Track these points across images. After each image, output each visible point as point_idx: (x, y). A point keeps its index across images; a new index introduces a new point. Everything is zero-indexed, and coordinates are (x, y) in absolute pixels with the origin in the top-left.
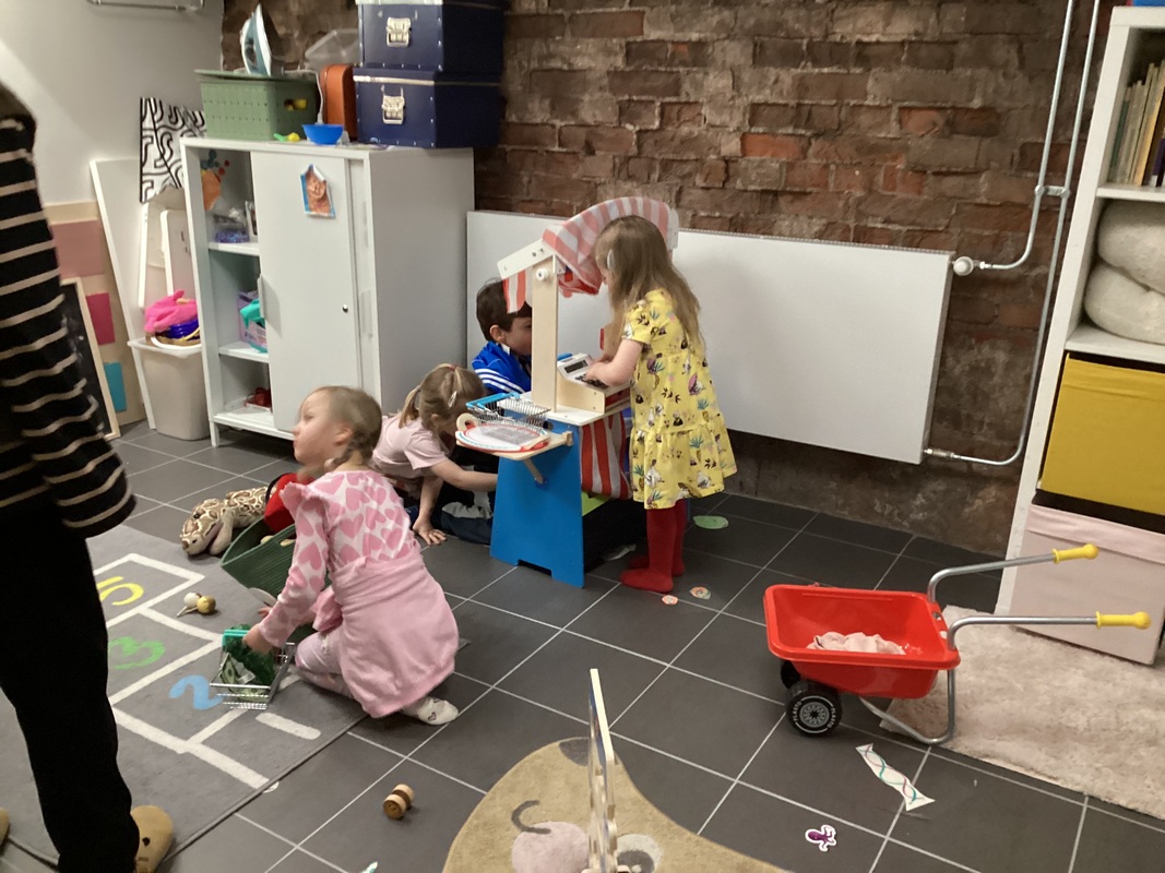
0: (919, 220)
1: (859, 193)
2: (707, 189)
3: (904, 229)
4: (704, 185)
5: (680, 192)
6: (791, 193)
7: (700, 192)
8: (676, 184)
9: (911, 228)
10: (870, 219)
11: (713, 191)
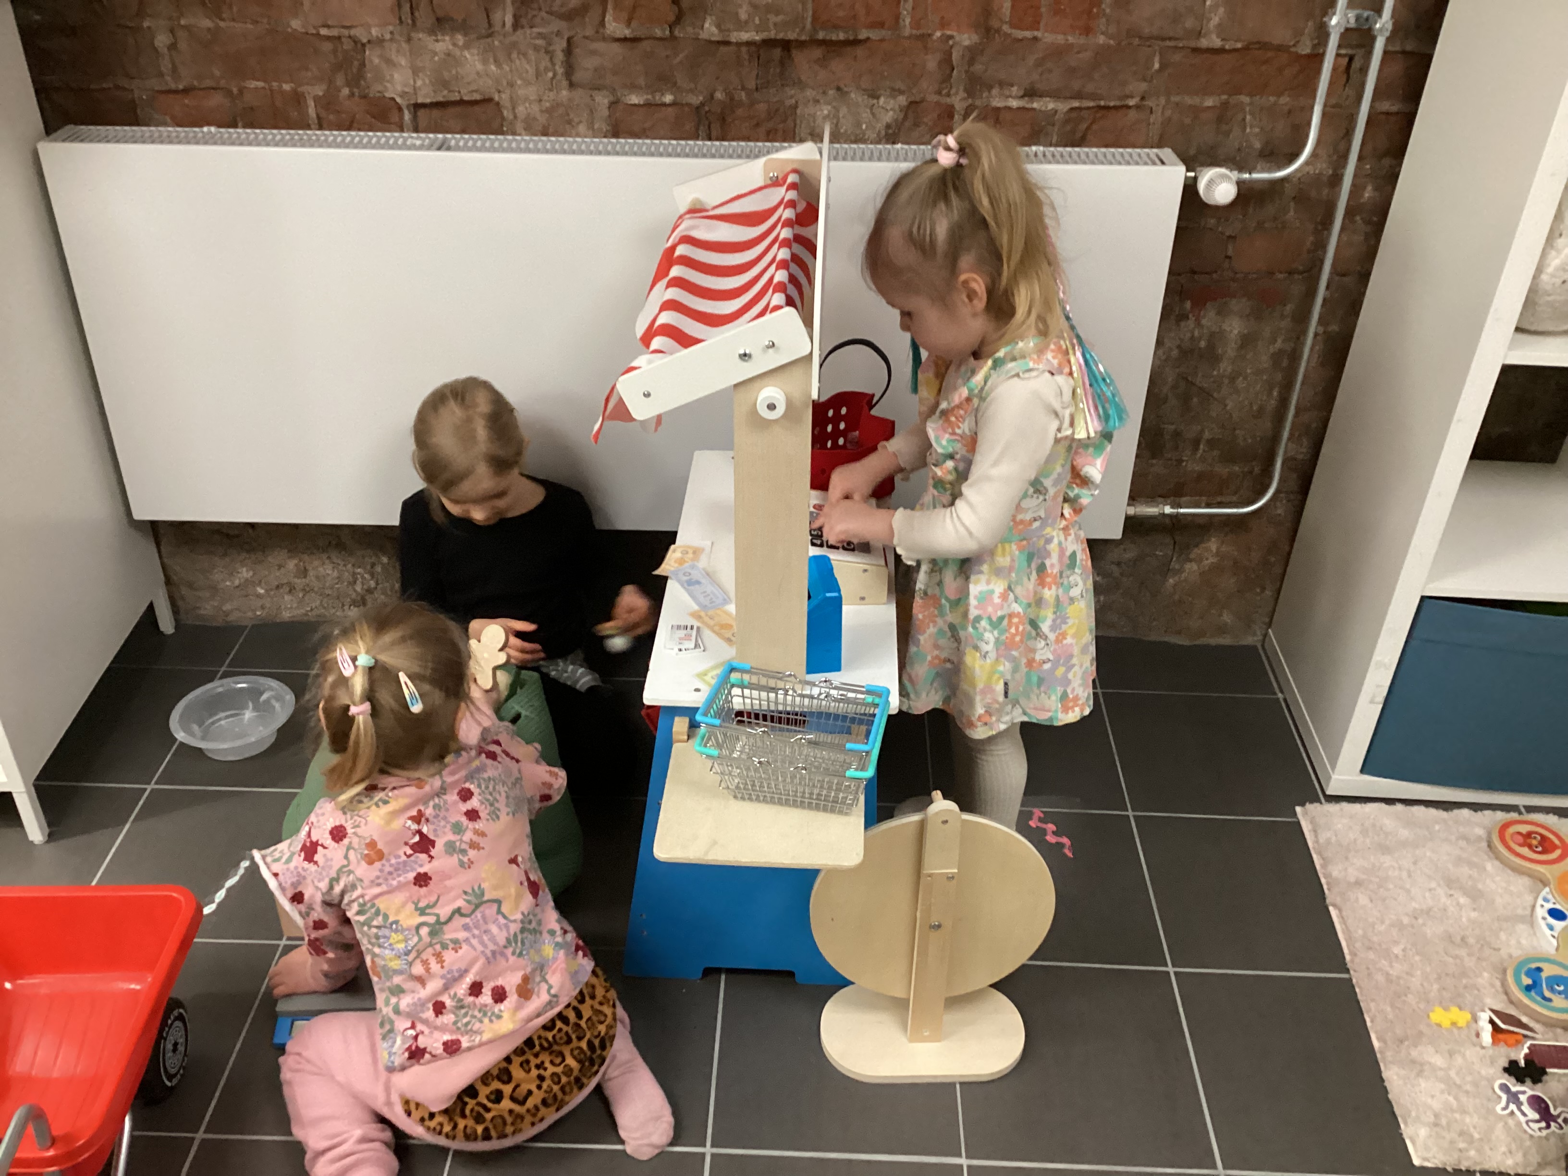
0: (1090, 88)
1: (966, 39)
2: (635, 40)
3: (1063, 107)
4: (627, 33)
5: (569, 51)
6: (824, 43)
7: (616, 47)
8: (558, 33)
9: (1076, 104)
10: (995, 91)
11: (646, 45)
